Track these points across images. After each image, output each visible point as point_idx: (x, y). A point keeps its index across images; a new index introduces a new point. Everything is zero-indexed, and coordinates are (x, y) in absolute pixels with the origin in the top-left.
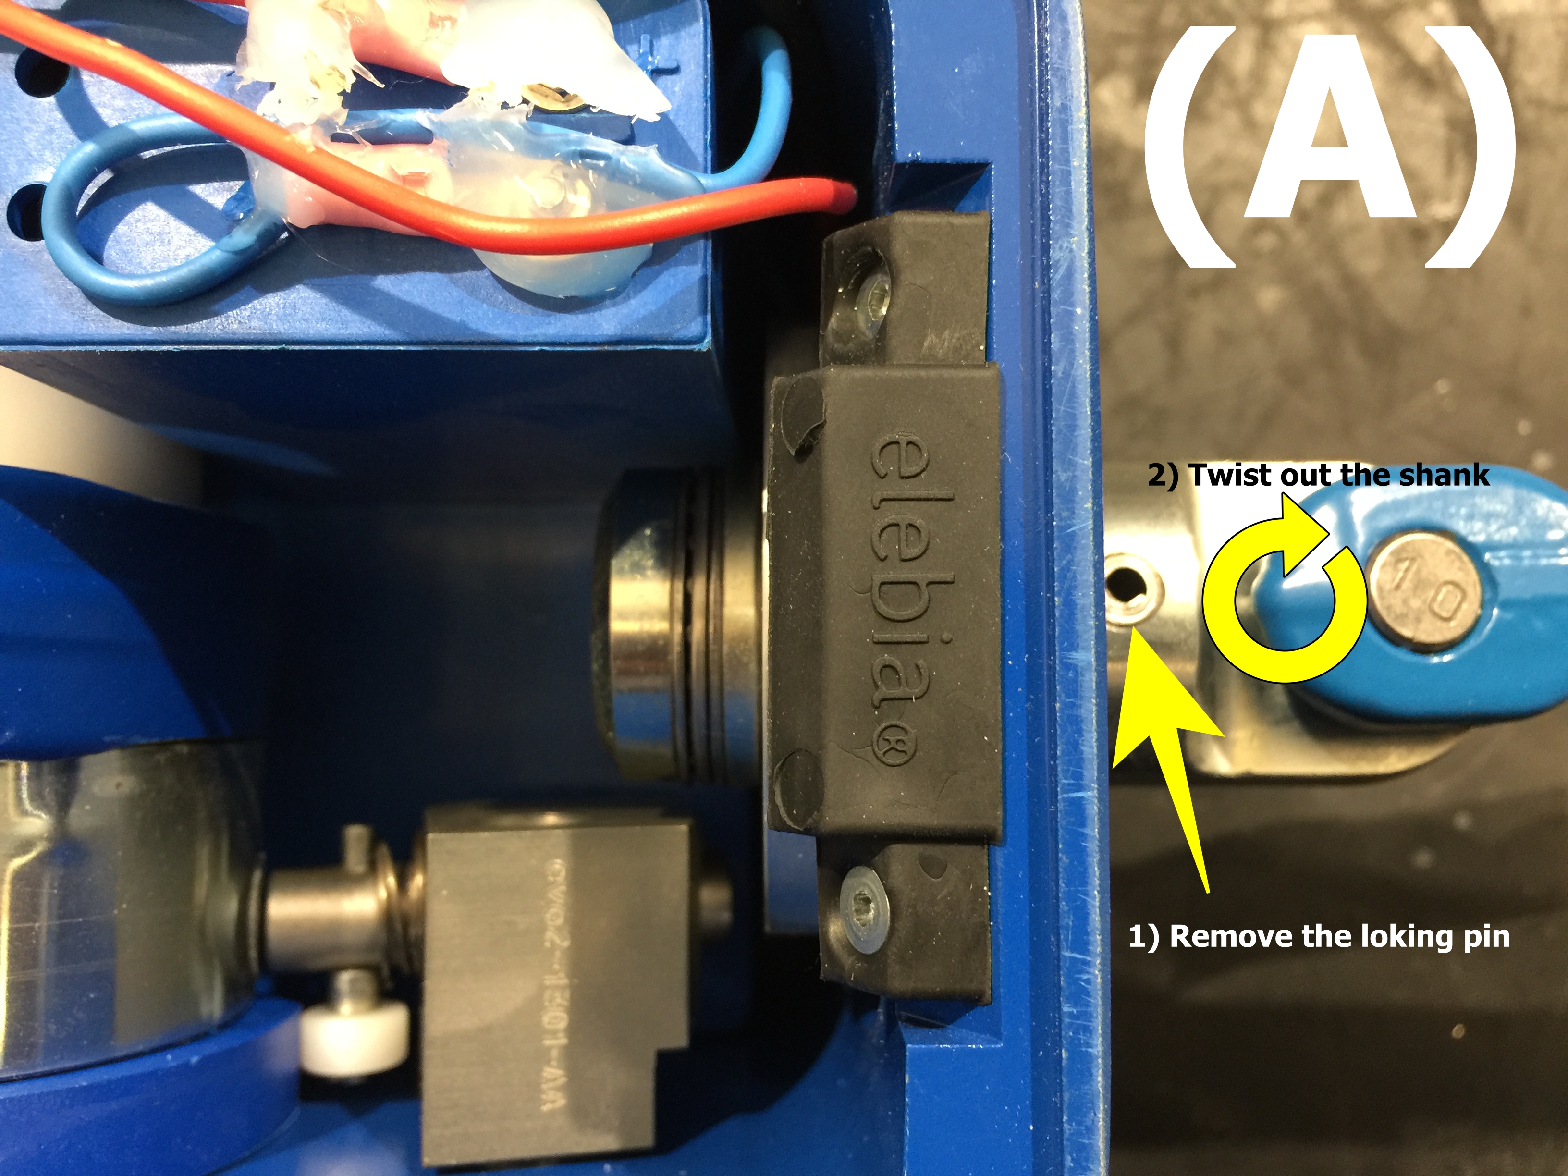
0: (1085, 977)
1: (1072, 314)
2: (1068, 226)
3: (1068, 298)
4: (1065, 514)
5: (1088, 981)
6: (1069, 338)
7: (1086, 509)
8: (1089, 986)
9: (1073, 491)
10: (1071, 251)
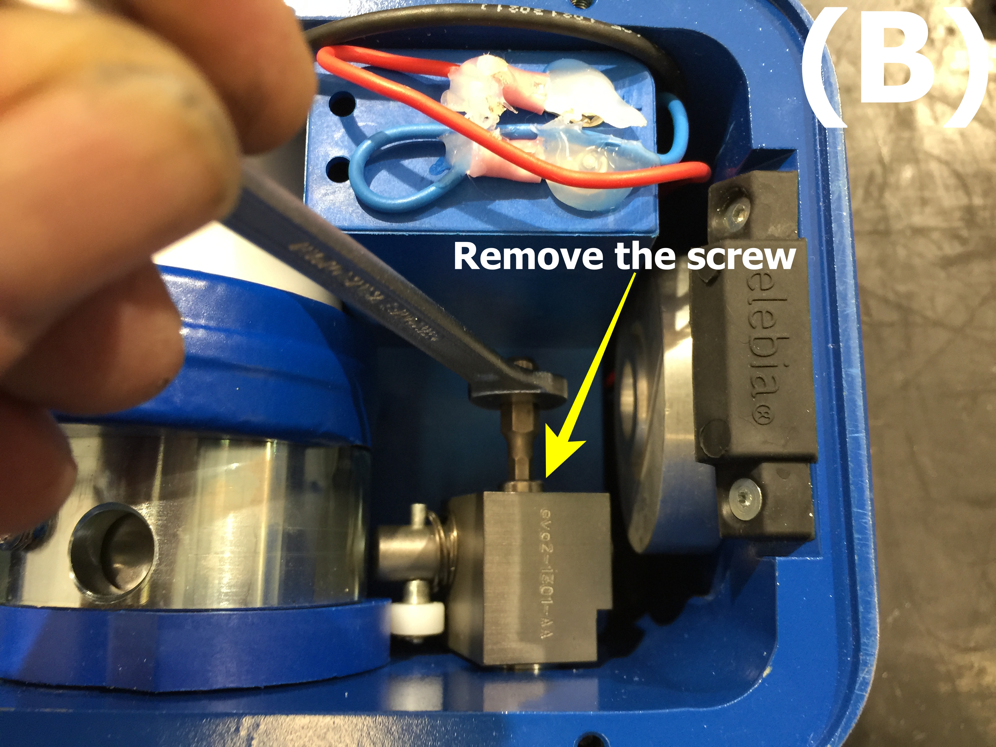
0: (864, 521)
1: (842, 215)
2: (838, 176)
3: (839, 208)
4: (843, 305)
5: (866, 523)
6: (841, 226)
7: (852, 303)
8: (867, 525)
9: (846, 295)
10: (840, 187)
